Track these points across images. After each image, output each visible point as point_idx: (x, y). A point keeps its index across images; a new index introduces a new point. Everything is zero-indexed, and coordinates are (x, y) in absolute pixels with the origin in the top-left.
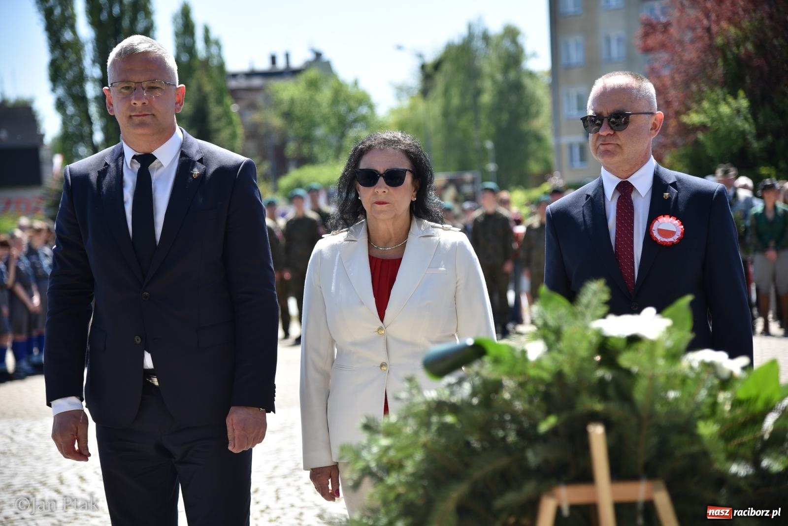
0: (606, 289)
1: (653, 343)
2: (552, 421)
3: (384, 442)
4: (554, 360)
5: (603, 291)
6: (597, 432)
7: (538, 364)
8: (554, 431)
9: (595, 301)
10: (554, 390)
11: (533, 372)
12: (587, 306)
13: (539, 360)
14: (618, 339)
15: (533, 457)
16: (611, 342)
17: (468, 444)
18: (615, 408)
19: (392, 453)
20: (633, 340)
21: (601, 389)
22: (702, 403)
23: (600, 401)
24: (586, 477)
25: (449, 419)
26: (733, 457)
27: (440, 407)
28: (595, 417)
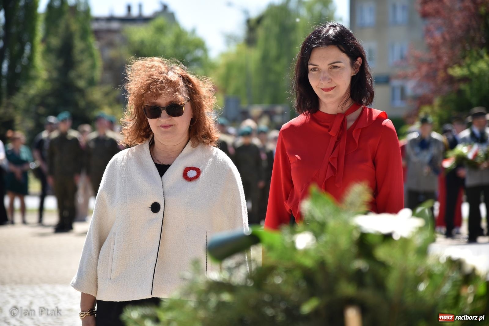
1: (405, 241)
2: (314, 303)
5: (366, 192)
8: (315, 313)
9: (358, 201)
10: (319, 278)
11: (301, 260)
13: (307, 249)
14: (375, 235)
16: (370, 238)
20: (388, 237)
21: (359, 278)
25: (226, 297)
27: (217, 286)
28: (351, 302)
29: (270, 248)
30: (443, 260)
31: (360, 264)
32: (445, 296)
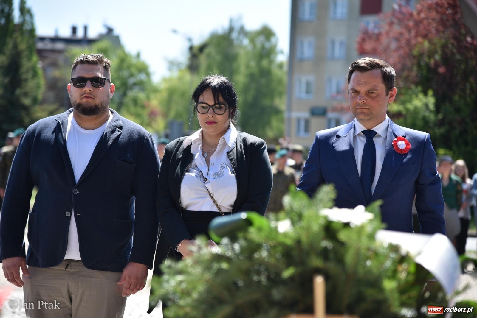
2: (291, 270)
6: (319, 281)
7: (285, 235)
8: (292, 278)
9: (326, 198)
10: (295, 253)
11: (281, 239)
12: (320, 201)
14: (338, 223)
15: (276, 294)
16: (334, 225)
17: (235, 284)
19: (184, 286)
20: (347, 225)
21: (325, 254)
24: (309, 310)
25: (225, 266)
26: (404, 304)
27: (218, 258)
28: (319, 271)
29: (260, 229)
30: (386, 245)
31: (326, 244)
32: (387, 270)
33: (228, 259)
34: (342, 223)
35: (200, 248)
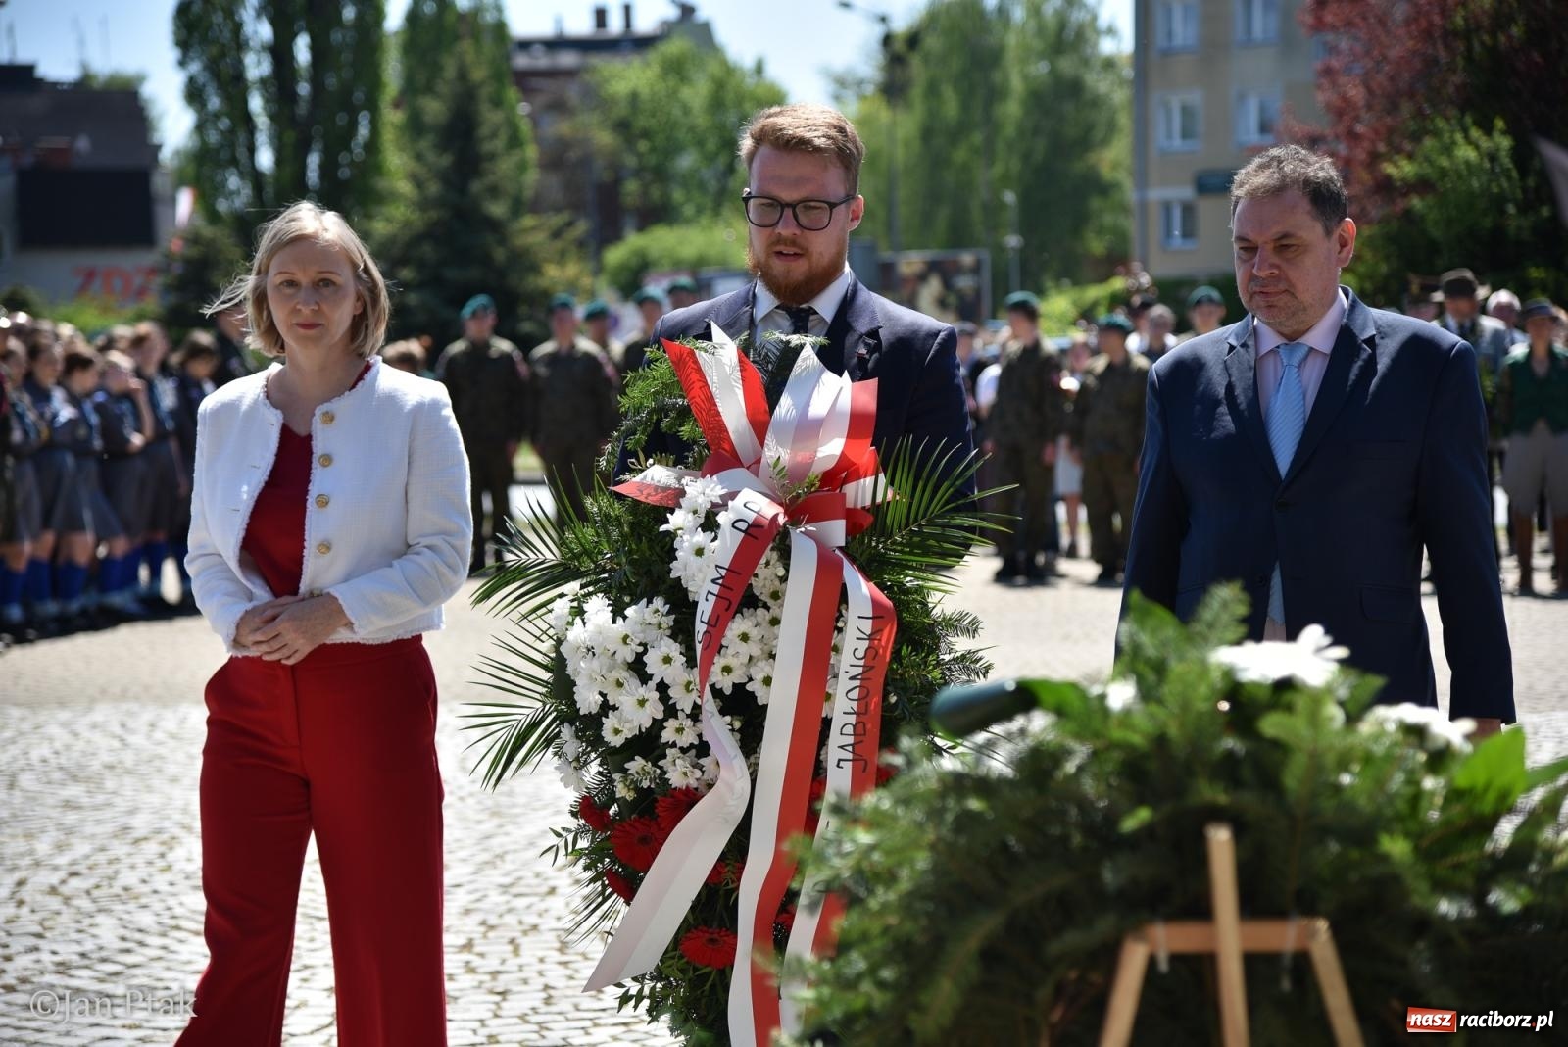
0: (1243, 596)
2: (1143, 814)
3: (864, 837)
4: (1152, 716)
5: (1240, 601)
6: (1220, 837)
7: (1125, 716)
8: (1147, 832)
9: (1225, 617)
10: (1154, 769)
11: (1117, 734)
12: (1211, 626)
13: (1127, 712)
14: (1261, 687)
15: (1110, 876)
16: (1248, 693)
17: (1005, 847)
18: (1250, 801)
19: (876, 856)
21: (1228, 769)
22: (1397, 794)
23: (1226, 791)
24: (1200, 909)
25: (975, 804)
26: (1442, 887)
27: (959, 784)
28: (1217, 815)
32: (1395, 798)
33: (984, 786)
34: (1270, 682)
35: (911, 763)
